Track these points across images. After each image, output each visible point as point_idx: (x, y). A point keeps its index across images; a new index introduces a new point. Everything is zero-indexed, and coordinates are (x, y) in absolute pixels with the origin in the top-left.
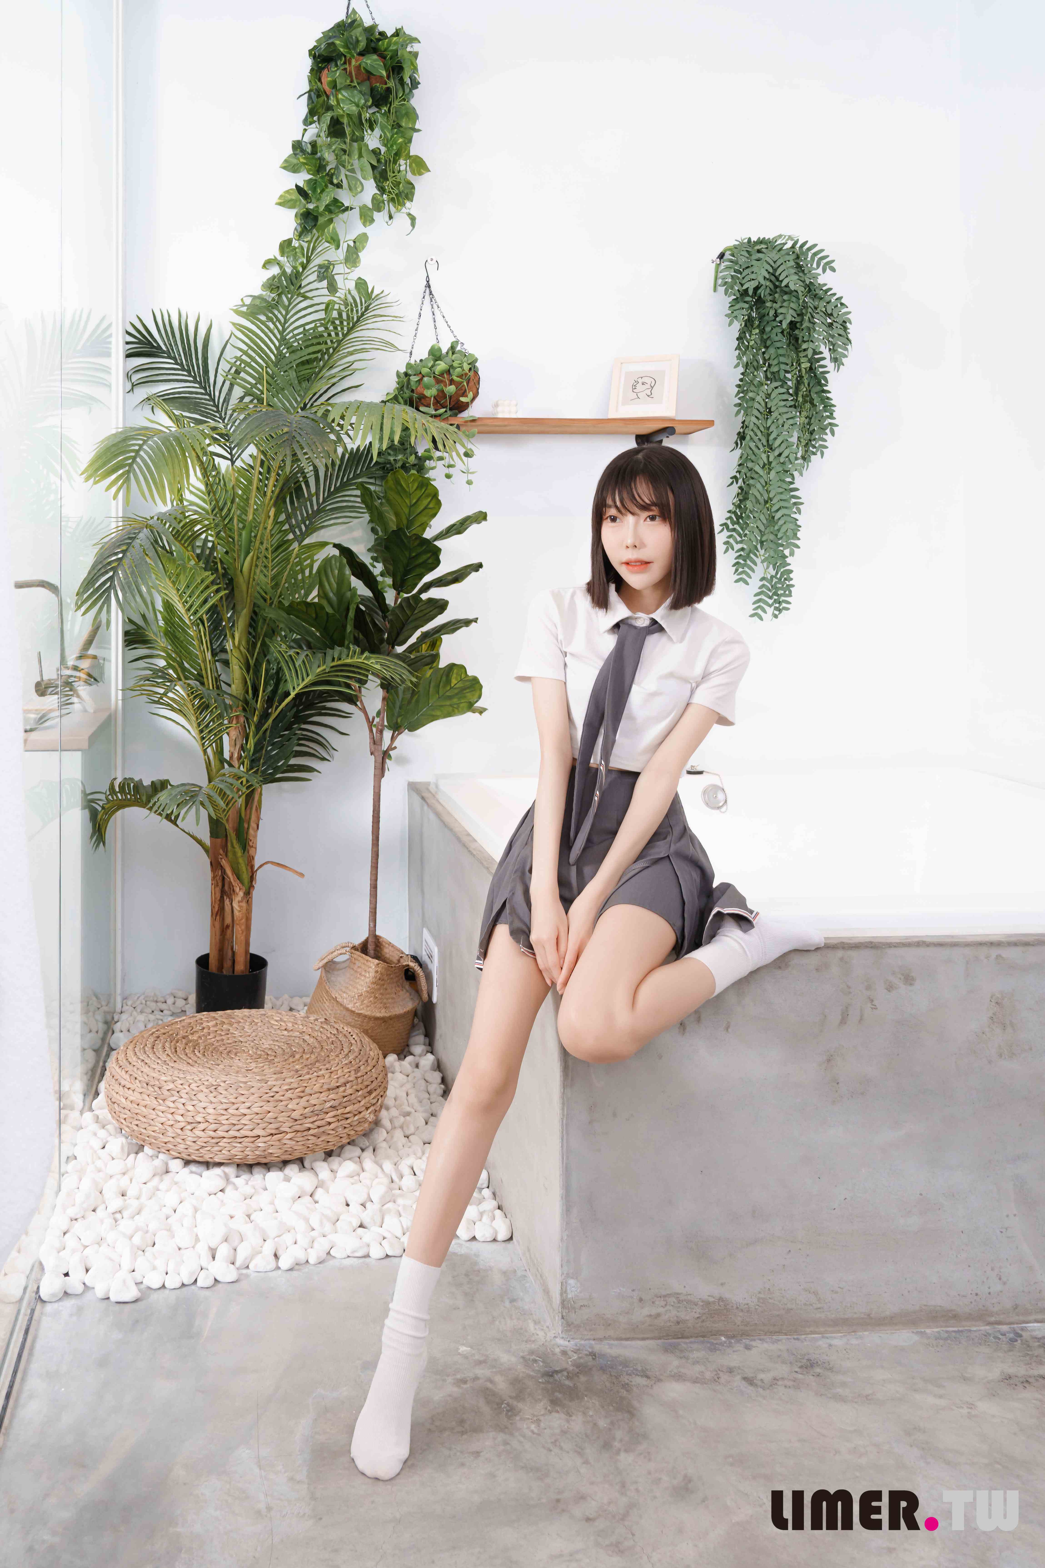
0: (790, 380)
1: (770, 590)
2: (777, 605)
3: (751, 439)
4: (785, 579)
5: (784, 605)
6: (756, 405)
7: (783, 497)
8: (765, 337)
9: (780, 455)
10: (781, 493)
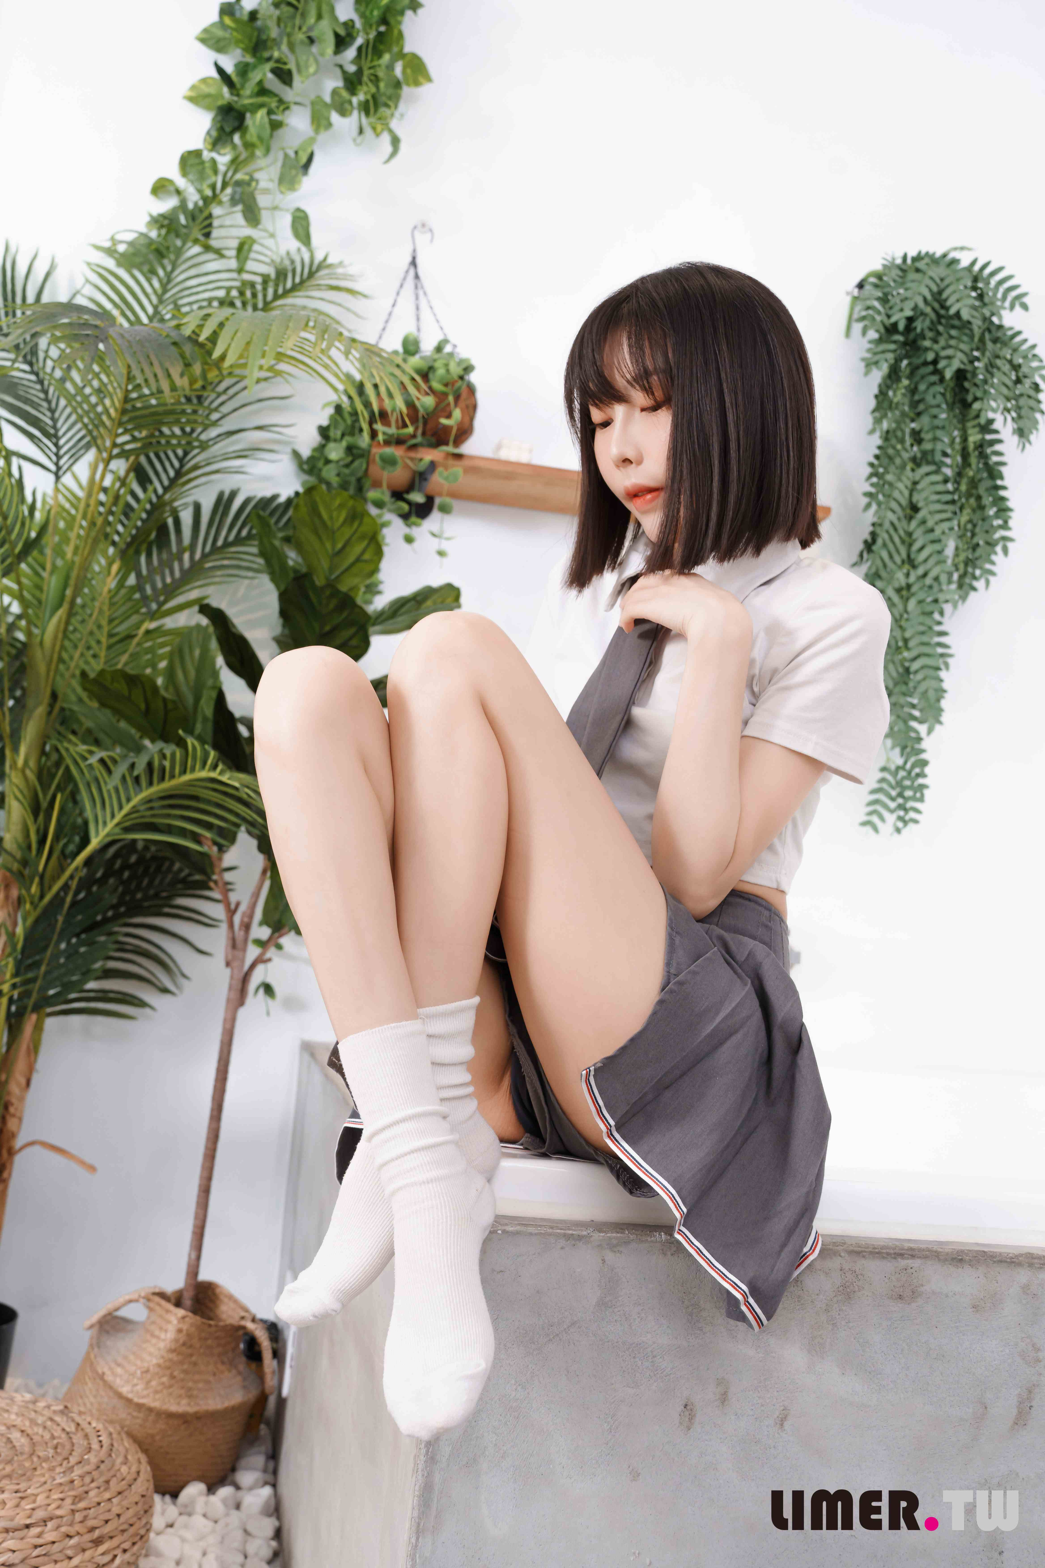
0: (947, 466)
1: (893, 788)
2: (902, 813)
3: (885, 545)
4: (918, 775)
5: (912, 815)
6: (896, 494)
7: (925, 639)
8: (917, 397)
9: (925, 575)
10: (923, 633)
